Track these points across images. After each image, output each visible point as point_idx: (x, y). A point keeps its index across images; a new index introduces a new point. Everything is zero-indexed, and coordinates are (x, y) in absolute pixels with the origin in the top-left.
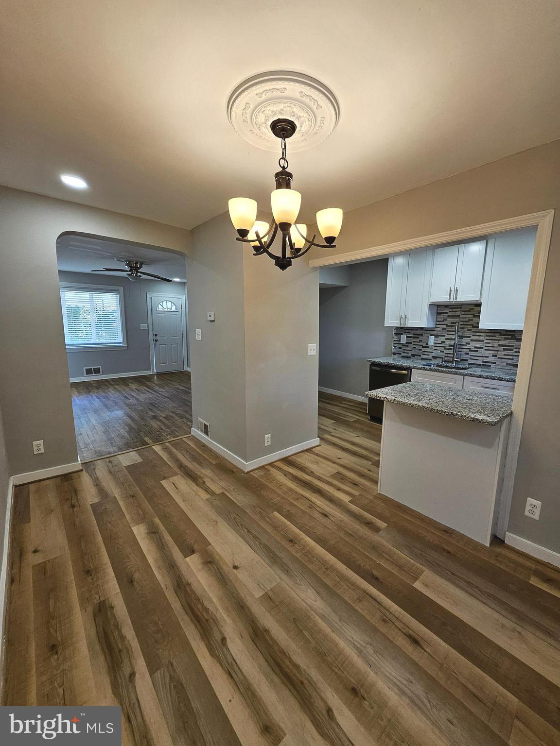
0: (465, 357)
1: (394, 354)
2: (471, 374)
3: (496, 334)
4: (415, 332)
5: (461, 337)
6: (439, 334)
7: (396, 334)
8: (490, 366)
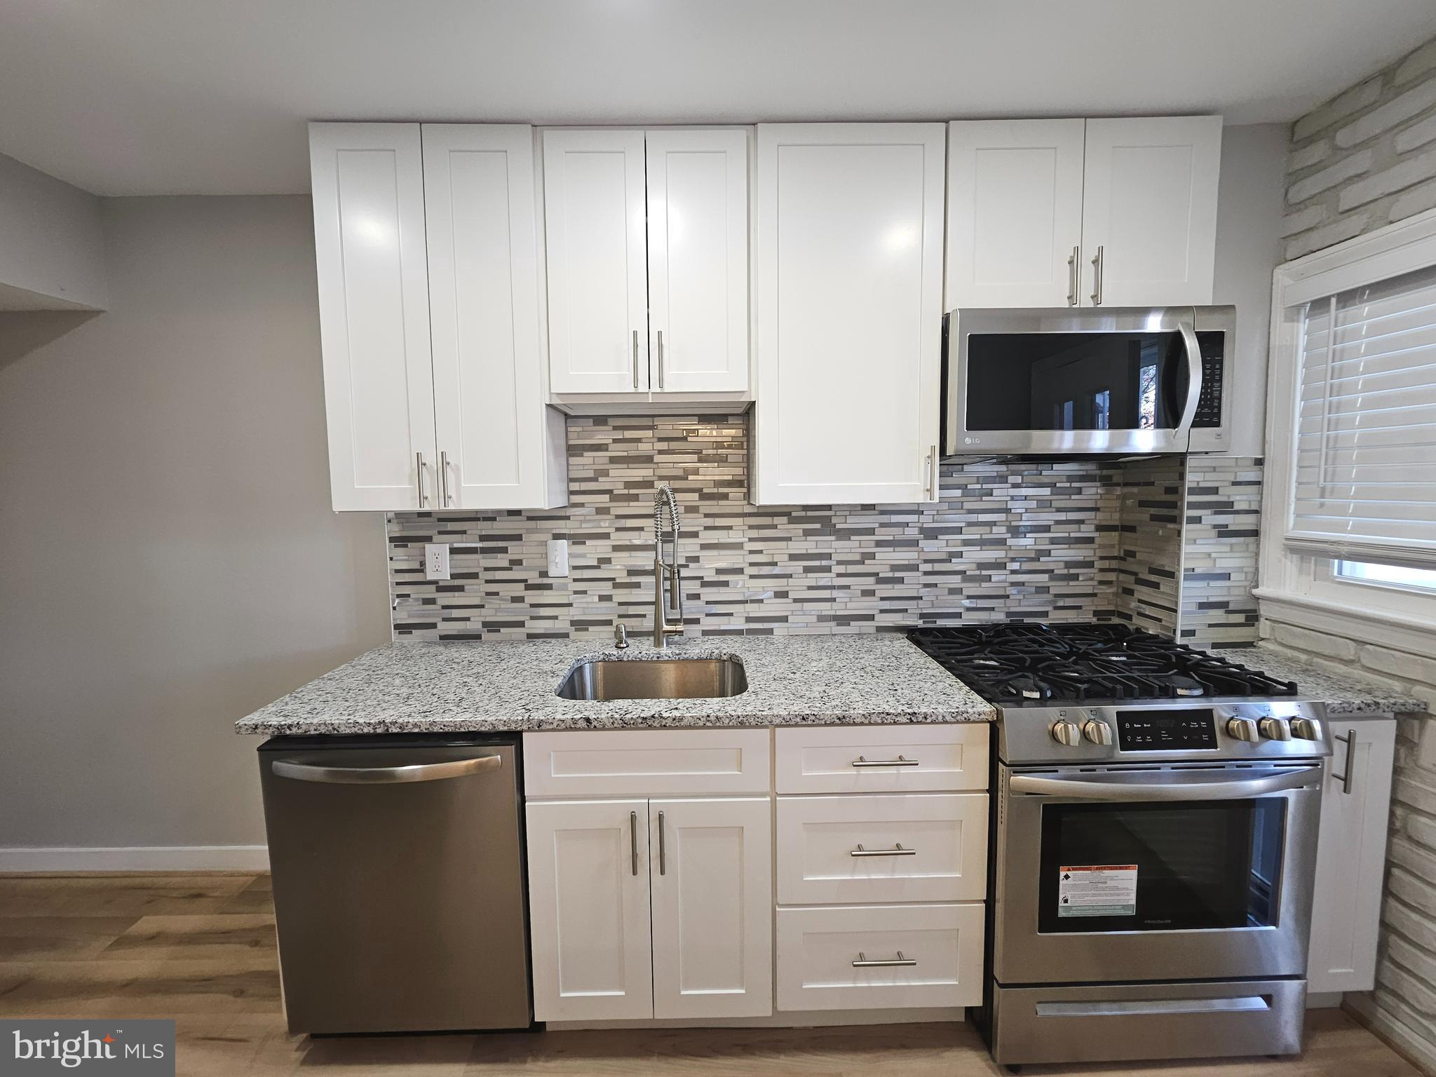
1: (403, 628)
4: (486, 529)
6: (587, 529)
7: (399, 543)
8: (771, 631)
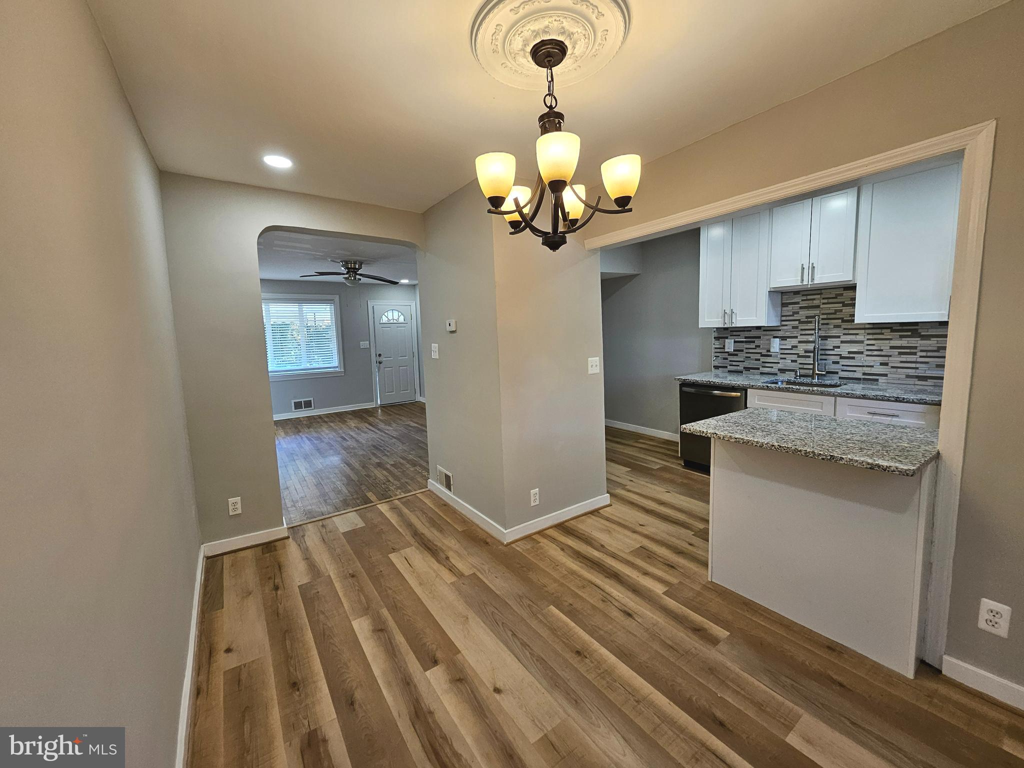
0: (833, 368)
1: (716, 367)
2: (847, 394)
3: (883, 331)
4: (747, 334)
5: (825, 338)
6: (788, 334)
7: (717, 338)
8: (877, 380)
